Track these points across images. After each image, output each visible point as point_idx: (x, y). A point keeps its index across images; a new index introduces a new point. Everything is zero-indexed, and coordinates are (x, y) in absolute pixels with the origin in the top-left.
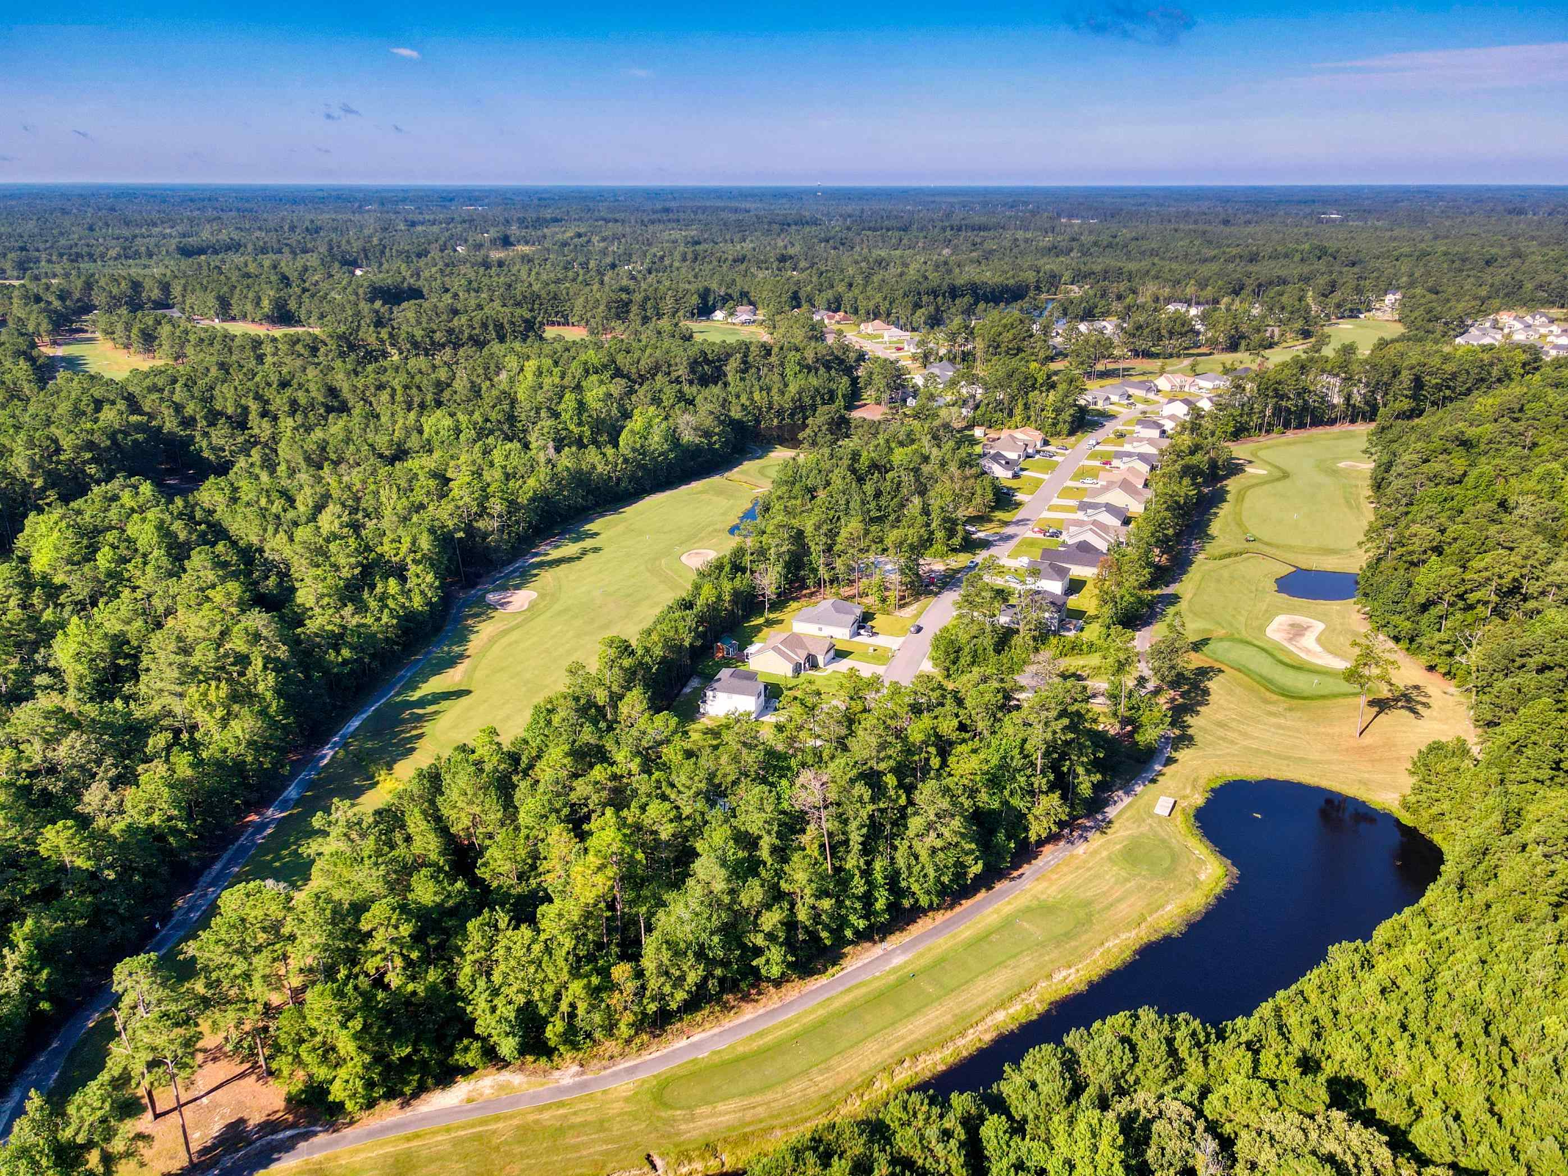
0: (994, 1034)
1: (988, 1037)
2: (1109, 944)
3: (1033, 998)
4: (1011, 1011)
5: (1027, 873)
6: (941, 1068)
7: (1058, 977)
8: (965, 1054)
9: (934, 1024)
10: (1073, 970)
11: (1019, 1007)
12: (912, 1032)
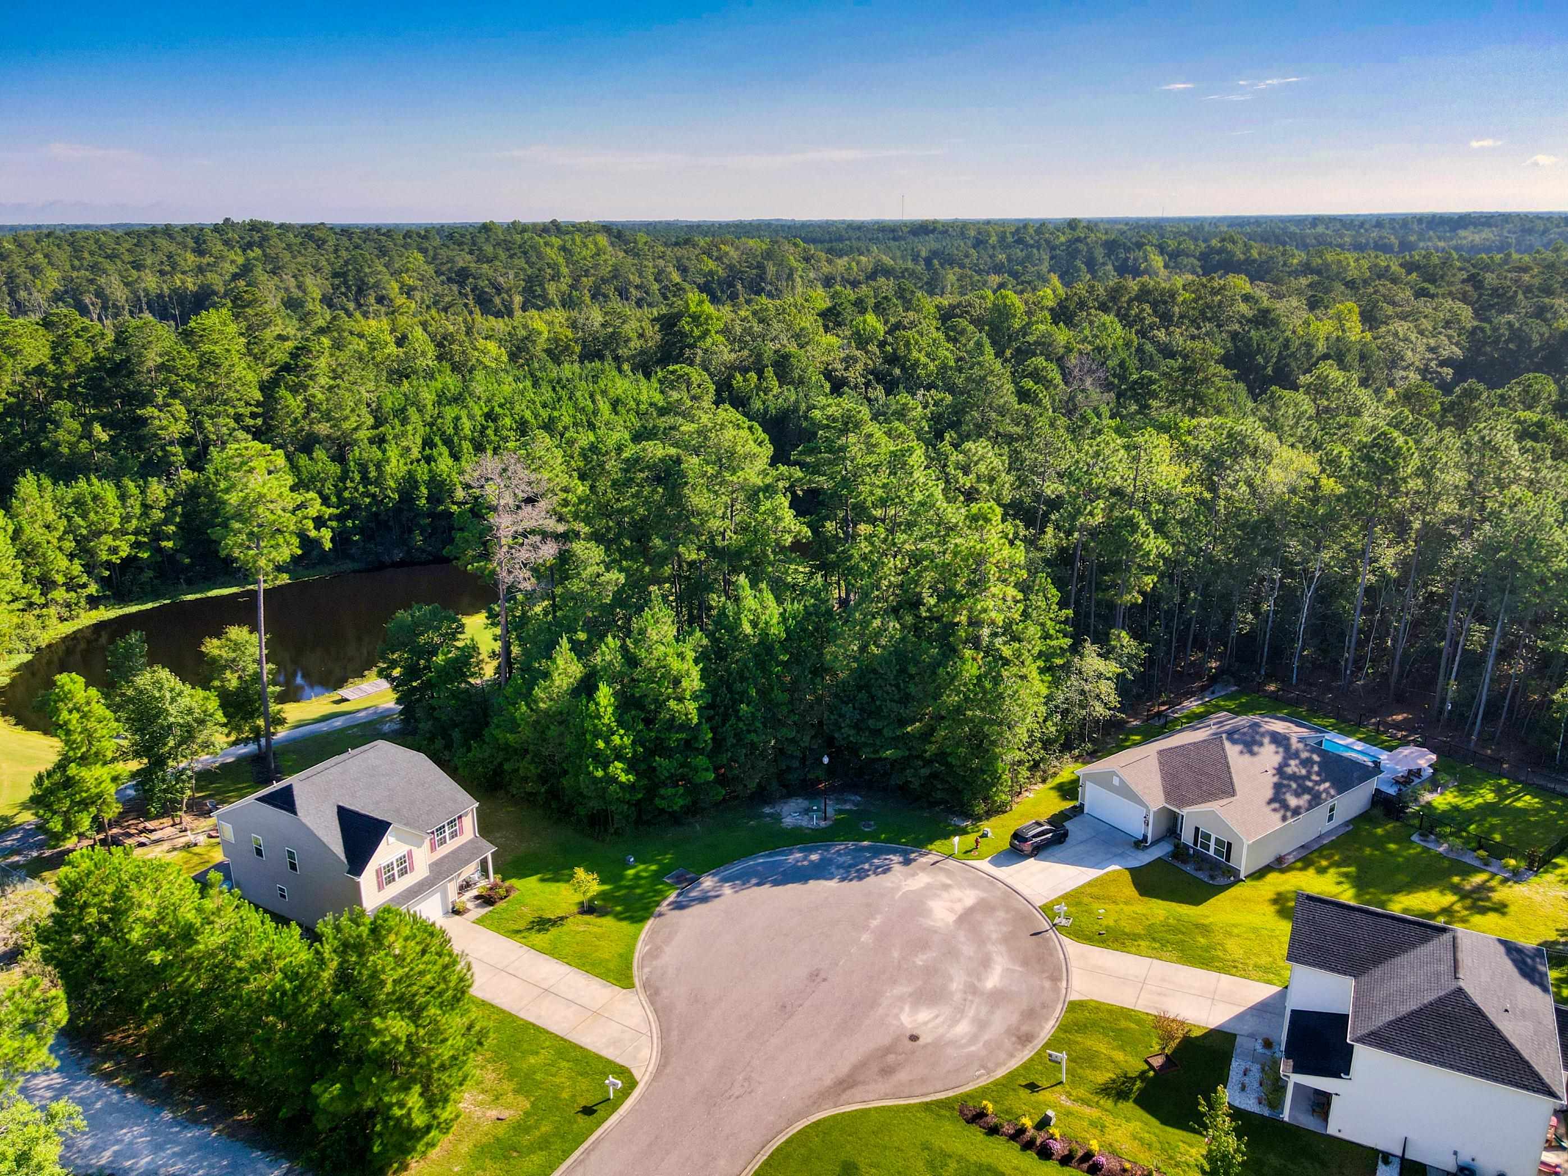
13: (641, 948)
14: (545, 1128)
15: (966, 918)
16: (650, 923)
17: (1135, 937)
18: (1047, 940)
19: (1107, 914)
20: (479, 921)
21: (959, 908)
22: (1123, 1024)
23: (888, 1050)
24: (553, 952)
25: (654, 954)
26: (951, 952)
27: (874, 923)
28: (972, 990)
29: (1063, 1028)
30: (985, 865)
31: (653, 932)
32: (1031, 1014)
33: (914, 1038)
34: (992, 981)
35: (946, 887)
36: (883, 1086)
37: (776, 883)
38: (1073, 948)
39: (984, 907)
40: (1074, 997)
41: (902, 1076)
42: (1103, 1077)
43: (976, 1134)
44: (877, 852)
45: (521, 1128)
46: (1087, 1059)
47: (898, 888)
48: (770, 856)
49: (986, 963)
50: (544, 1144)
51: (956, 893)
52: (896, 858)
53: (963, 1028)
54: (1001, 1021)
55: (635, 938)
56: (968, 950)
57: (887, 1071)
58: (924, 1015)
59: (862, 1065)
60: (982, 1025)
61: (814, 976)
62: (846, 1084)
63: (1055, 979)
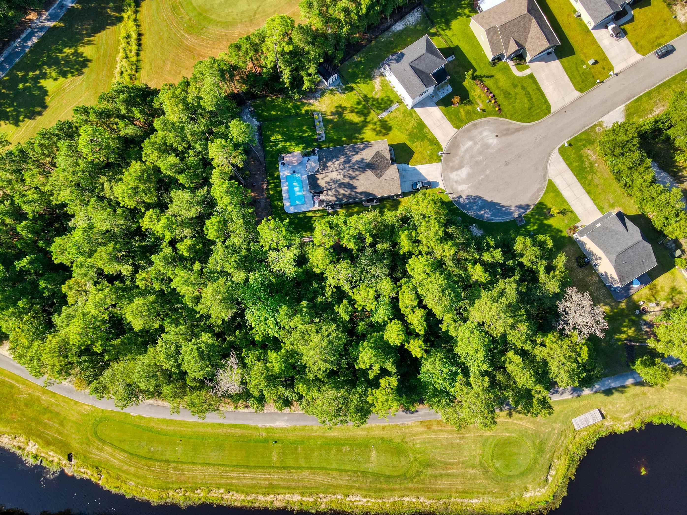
0: (283, 505)
1: (278, 505)
2: (407, 499)
3: (325, 500)
4: (305, 499)
5: (421, 413)
6: (238, 504)
7: (352, 498)
8: (257, 505)
9: (255, 481)
10: (365, 500)
11: (311, 500)
12: (239, 478)
13: (542, 194)
14: (580, 144)
15: (461, 167)
16: (537, 202)
17: (429, 140)
18: (447, 150)
19: (428, 149)
20: (579, 221)
21: (459, 172)
22: (453, 117)
23: (504, 135)
24: (564, 201)
25: (540, 190)
26: (472, 157)
27: (483, 176)
28: (475, 143)
29: (466, 123)
30: (441, 186)
31: (536, 199)
32: (469, 130)
33: (497, 136)
34: (469, 144)
35: (456, 182)
36: (511, 126)
37: (498, 204)
38: (444, 144)
39: (453, 169)
40: (457, 130)
41: (505, 127)
42: (469, 107)
43: (501, 107)
44: (464, 206)
45: (584, 146)
46: (468, 113)
47: (469, 187)
48: (492, 219)
49: (467, 150)
50: (581, 140)
51: (456, 178)
52: (461, 201)
53: (485, 134)
54: (475, 132)
55: (542, 197)
56: (468, 156)
57: (508, 129)
58: (491, 141)
59: (513, 133)
60: (481, 133)
61: (507, 164)
62: (517, 130)
63: (456, 138)
